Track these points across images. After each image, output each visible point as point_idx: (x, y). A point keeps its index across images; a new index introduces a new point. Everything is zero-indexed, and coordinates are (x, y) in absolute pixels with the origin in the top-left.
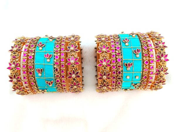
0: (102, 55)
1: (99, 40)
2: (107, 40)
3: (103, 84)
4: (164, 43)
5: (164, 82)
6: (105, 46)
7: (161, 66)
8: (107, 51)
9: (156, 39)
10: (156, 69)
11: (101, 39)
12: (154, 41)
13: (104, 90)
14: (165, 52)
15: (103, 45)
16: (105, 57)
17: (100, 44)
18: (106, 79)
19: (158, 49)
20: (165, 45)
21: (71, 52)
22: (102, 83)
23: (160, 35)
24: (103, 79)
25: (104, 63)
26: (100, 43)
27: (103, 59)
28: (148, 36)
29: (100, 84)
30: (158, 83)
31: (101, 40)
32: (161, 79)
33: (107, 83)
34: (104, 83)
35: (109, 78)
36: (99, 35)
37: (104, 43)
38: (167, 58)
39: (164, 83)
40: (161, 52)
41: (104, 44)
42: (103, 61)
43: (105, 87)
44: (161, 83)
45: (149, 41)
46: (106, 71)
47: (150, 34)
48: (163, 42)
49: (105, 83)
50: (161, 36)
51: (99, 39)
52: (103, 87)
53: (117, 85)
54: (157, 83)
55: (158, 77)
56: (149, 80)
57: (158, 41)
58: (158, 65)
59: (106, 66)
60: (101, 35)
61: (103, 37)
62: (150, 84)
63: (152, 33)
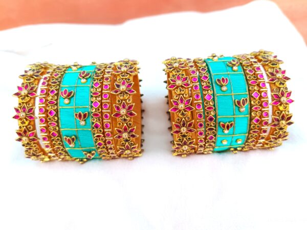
0: (175, 93)
1: (169, 67)
2: (183, 65)
3: (182, 142)
4: (284, 72)
5: (285, 136)
6: (180, 76)
7: (282, 112)
8: (185, 85)
9: (269, 64)
10: (273, 116)
11: (172, 65)
12: (266, 70)
13: (185, 152)
14: (286, 88)
15: (176, 75)
16: (181, 95)
17: (171, 74)
18: (187, 133)
19: (275, 83)
20: (286, 75)
21: (121, 93)
22: (180, 140)
23: (275, 57)
24: (182, 133)
25: (181, 106)
26: (171, 72)
27: (178, 100)
28: (256, 60)
29: (177, 141)
30: (276, 139)
31: (173, 67)
32: (281, 132)
33: (189, 138)
34: (183, 139)
35: (190, 131)
36: (169, 59)
37: (178, 72)
38: (291, 98)
39: (285, 138)
40: (280, 88)
41: (178, 74)
42: (179, 102)
43: (186, 146)
44: (280, 139)
45: (258, 69)
46: (185, 118)
47: (259, 55)
48: (283, 69)
49: (185, 139)
50: (278, 58)
51: (169, 65)
52: (182, 146)
53: (208, 142)
54: (273, 138)
55: (276, 130)
56: (261, 135)
57: (274, 68)
58: (276, 111)
59: (184, 110)
60: (172, 59)
61: (176, 62)
62: (262, 141)
63: (262, 54)
